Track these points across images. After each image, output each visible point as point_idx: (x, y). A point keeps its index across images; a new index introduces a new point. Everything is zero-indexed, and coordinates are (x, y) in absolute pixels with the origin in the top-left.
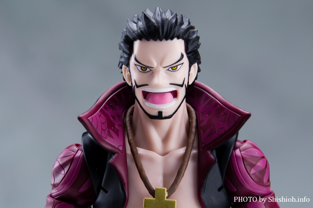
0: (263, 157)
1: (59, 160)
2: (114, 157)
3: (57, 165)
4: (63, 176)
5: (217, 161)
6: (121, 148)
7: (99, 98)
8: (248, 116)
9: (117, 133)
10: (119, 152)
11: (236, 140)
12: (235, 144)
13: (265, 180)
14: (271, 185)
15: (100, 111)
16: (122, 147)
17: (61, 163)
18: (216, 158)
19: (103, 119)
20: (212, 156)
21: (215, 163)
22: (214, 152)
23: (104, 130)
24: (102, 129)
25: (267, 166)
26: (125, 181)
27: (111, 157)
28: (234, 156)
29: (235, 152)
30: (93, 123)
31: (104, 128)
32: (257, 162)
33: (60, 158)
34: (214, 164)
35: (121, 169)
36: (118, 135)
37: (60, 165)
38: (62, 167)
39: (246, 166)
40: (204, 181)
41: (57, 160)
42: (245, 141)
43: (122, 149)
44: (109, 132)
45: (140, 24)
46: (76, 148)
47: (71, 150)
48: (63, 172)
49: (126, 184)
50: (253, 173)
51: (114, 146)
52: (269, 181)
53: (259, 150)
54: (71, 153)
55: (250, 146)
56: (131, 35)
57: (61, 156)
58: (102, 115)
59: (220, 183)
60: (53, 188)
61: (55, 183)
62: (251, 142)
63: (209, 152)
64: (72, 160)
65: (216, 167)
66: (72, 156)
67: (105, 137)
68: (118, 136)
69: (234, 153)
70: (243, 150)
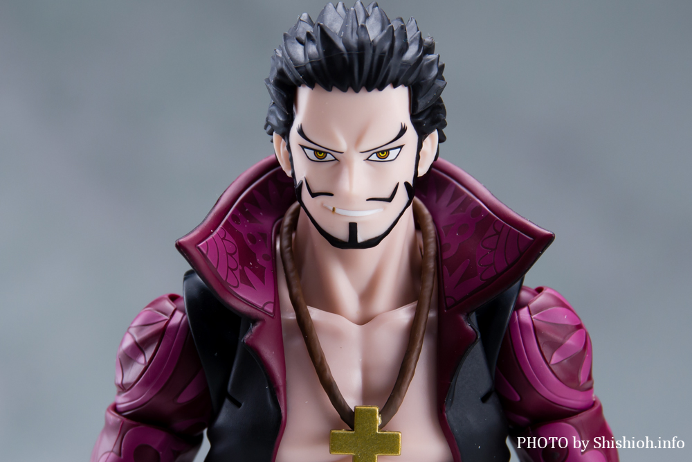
0: (579, 327)
1: (132, 331)
2: (254, 329)
3: (128, 342)
4: (142, 367)
5: (479, 337)
6: (269, 309)
7: (221, 196)
8: (548, 239)
9: (260, 274)
10: (267, 319)
11: (521, 288)
12: (518, 297)
13: (582, 377)
14: (595, 386)
15: (224, 226)
16: (272, 305)
17: (137, 339)
18: (477, 330)
19: (231, 246)
20: (468, 327)
21: (475, 341)
22: (473, 317)
23: (232, 270)
24: (228, 267)
25: (586, 345)
26: (280, 382)
27: (247, 329)
28: (515, 324)
29: (518, 314)
30: (208, 256)
31: (233, 265)
32: (565, 338)
33: (135, 327)
34: (474, 343)
35: (269, 355)
36: (262, 278)
37: (136, 342)
38: (139, 347)
39: (541, 346)
40: (451, 381)
41: (128, 332)
42: (539, 290)
43: (271, 311)
44: (243, 273)
45: (313, 49)
46: (169, 306)
47: (159, 311)
48: (142, 360)
49: (281, 389)
50: (557, 361)
51: (253, 304)
52: (590, 378)
53: (570, 312)
54: (160, 317)
55: (551, 301)
56: (292, 74)
57: (137, 323)
58: (229, 237)
59: (485, 384)
60: (119, 393)
61: (124, 382)
62: (553, 293)
63: (463, 318)
64: (160, 335)
65: (477, 349)
66: (163, 324)
67: (236, 285)
68: (263, 282)
69: (517, 317)
70: (536, 312)
